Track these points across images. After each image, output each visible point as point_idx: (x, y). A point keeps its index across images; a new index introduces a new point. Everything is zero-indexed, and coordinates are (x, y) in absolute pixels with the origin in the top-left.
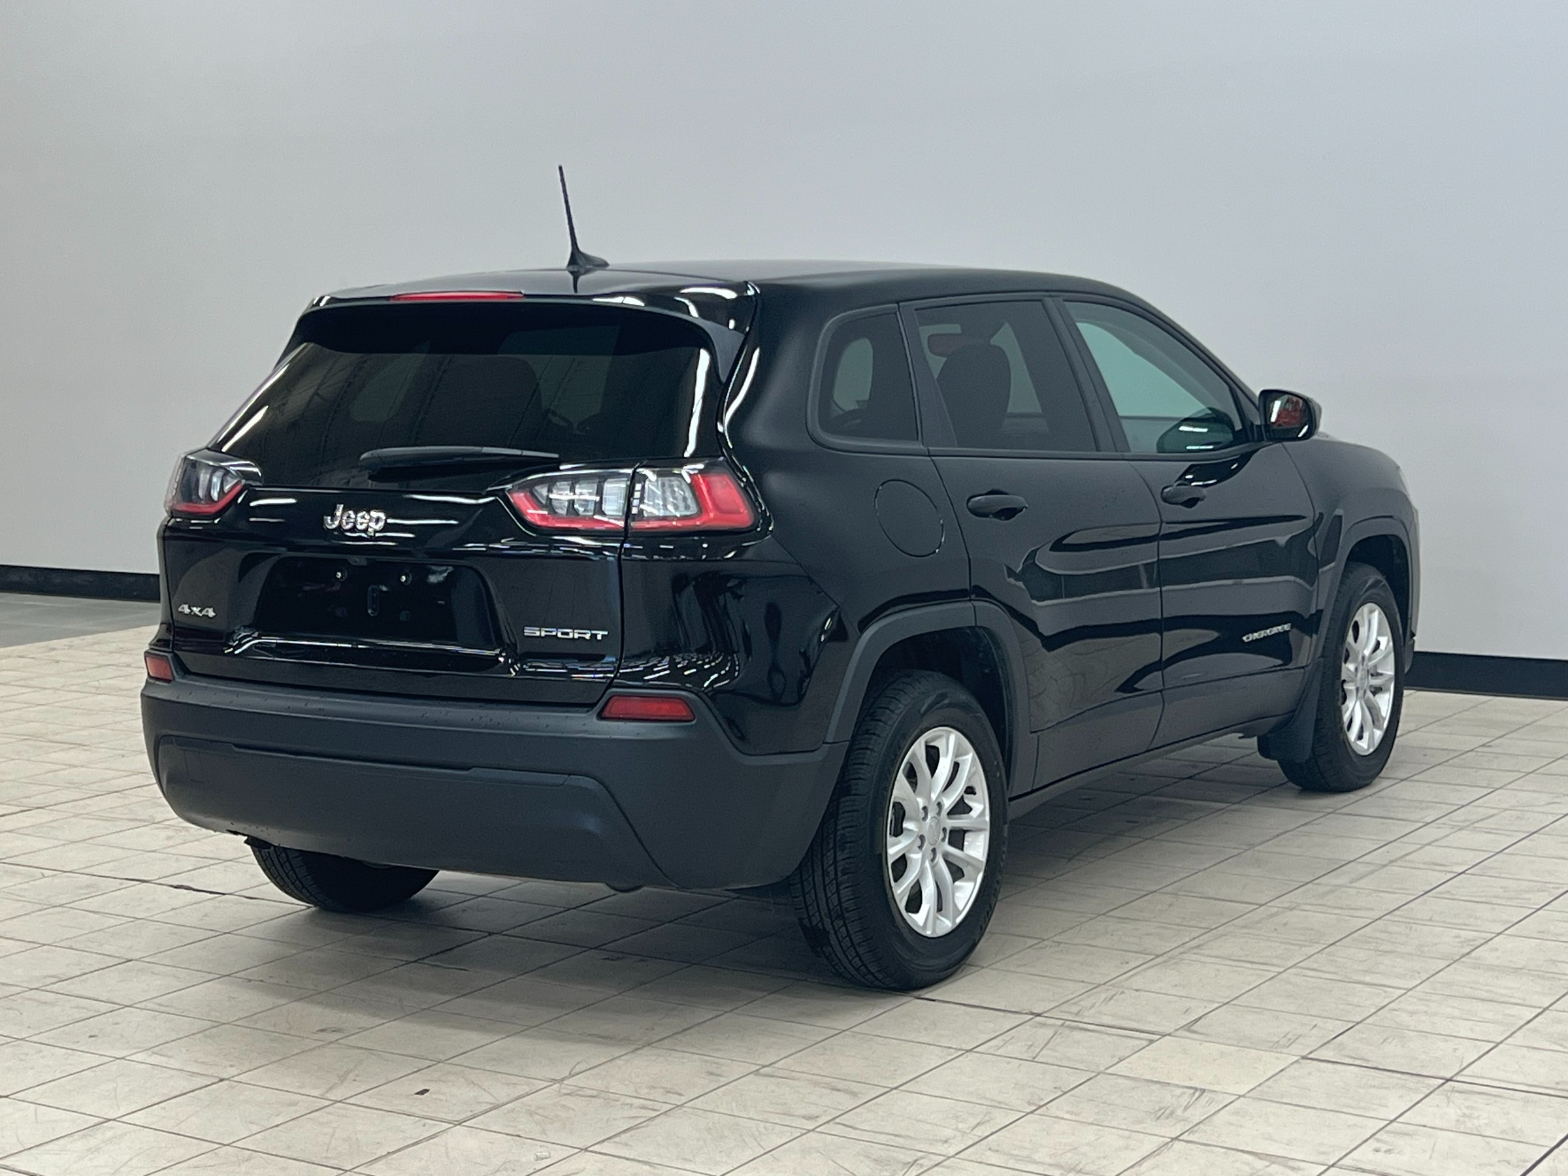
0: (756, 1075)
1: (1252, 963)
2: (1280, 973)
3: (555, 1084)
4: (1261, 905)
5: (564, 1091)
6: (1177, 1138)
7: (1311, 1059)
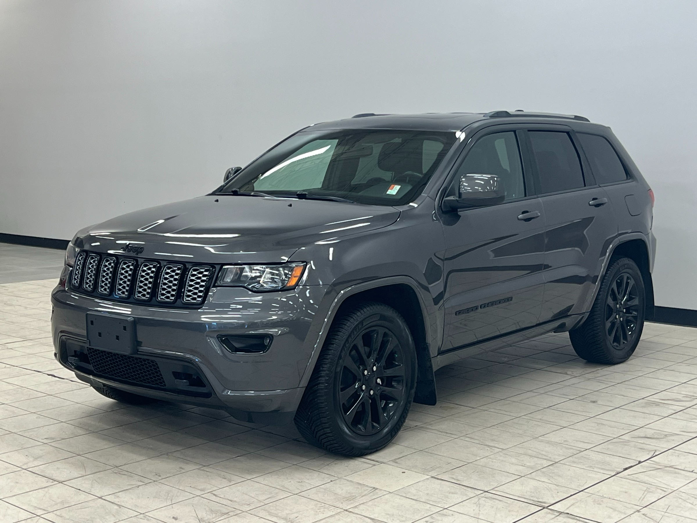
0: (199, 469)
1: (447, 433)
2: (455, 438)
3: (115, 468)
4: (473, 408)
5: (115, 471)
6: (346, 510)
7: (435, 478)
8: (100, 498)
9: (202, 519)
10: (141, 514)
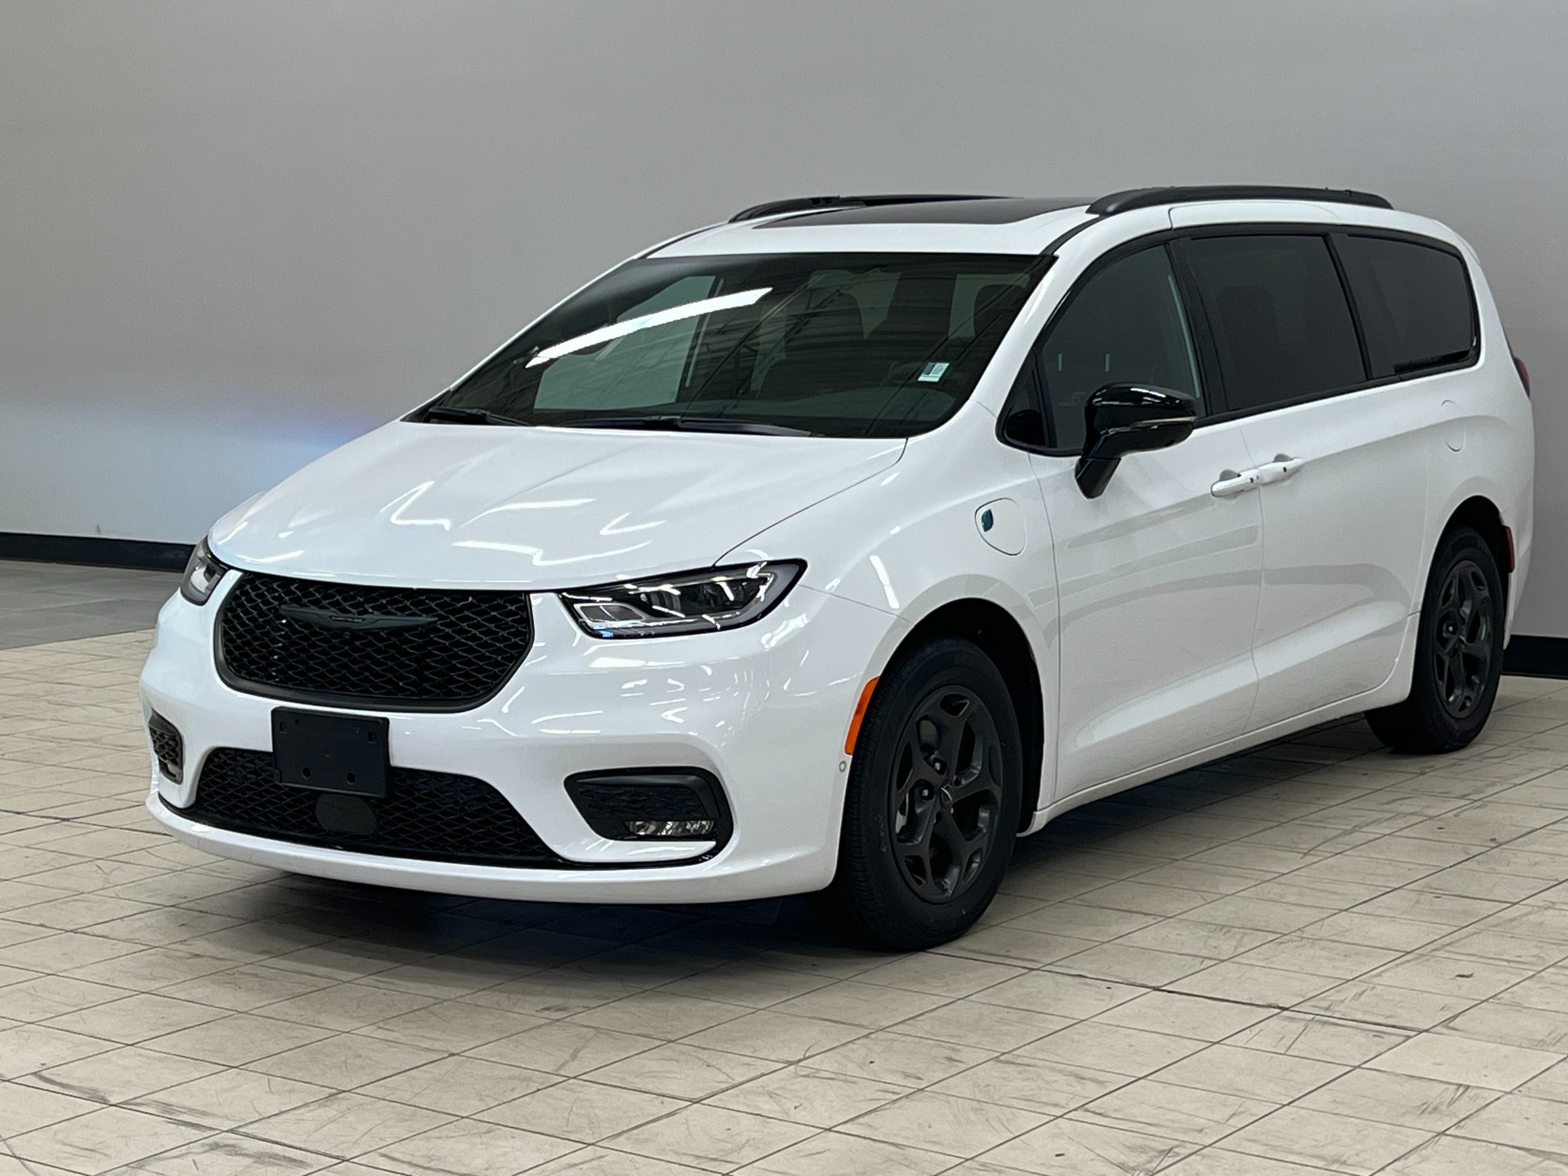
1: (1509, 961)
2: (1539, 972)
3: (789, 1065)
4: (1514, 904)
5: (799, 1073)
6: (1443, 1133)
8: (830, 1130)
9: (1123, 1165)
10: (967, 1160)
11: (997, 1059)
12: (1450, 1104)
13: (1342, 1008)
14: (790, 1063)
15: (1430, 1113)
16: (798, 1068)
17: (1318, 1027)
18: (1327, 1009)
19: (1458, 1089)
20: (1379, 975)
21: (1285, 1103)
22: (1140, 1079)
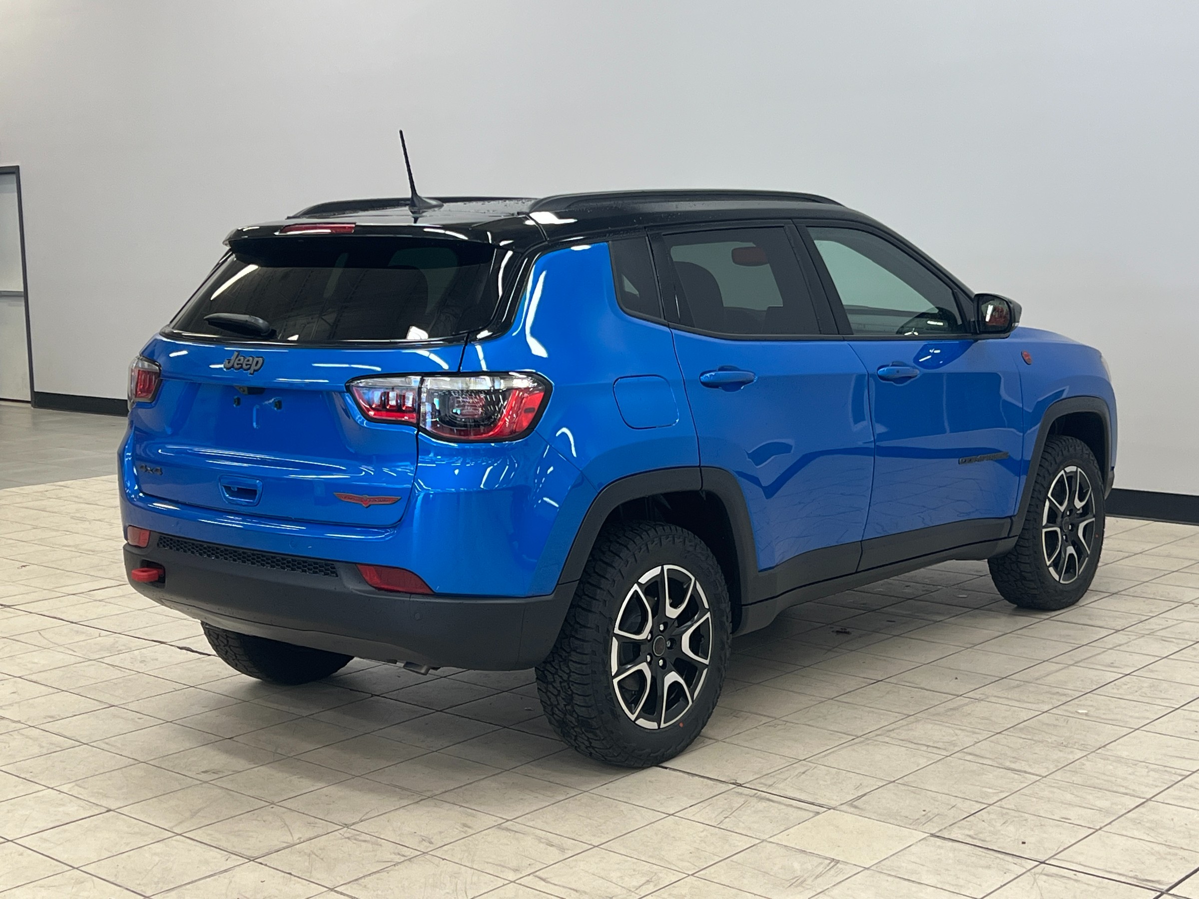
1: (929, 746)
2: (947, 756)
3: (344, 827)
5: (346, 835)
7: (938, 837)
8: (332, 890)
11: (499, 826)
12: (816, 878)
13: (781, 786)
14: (346, 826)
15: (796, 887)
16: (349, 830)
17: (755, 800)
18: (770, 786)
19: (830, 863)
20: (825, 756)
21: (690, 873)
22: (595, 847)
